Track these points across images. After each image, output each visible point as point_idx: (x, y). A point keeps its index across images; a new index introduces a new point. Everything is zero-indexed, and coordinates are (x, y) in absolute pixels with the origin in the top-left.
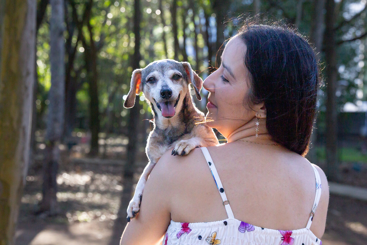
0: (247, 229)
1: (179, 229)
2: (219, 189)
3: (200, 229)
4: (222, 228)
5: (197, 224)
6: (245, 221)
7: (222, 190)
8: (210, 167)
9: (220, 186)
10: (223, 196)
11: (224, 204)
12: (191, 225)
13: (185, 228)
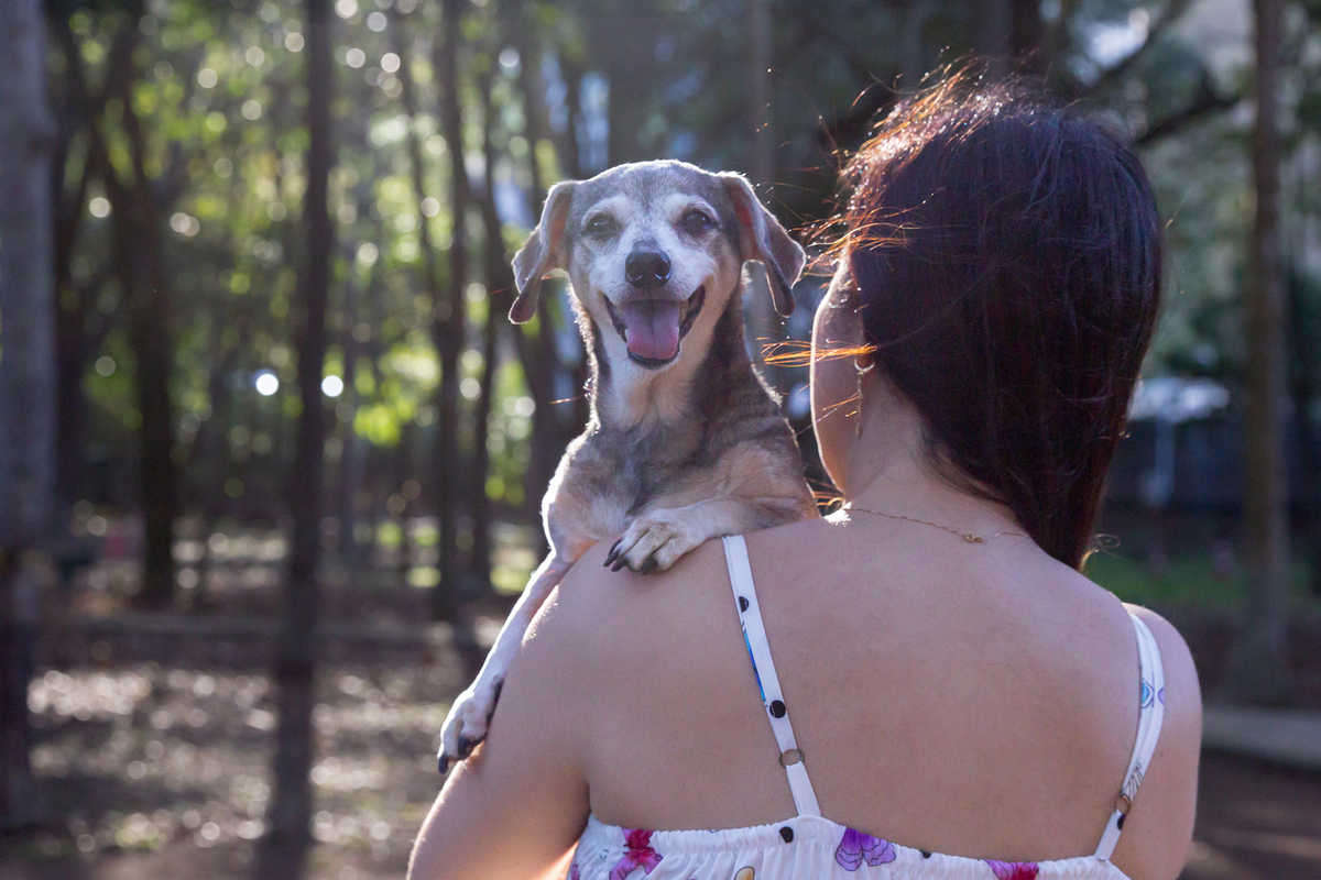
0: (868, 855)
1: (616, 854)
2: (768, 703)
3: (694, 857)
4: (774, 855)
5: (681, 836)
6: (860, 826)
7: (779, 709)
8: (743, 616)
9: (772, 690)
10: (783, 731)
11: (783, 760)
12: (659, 840)
13: (640, 848)
